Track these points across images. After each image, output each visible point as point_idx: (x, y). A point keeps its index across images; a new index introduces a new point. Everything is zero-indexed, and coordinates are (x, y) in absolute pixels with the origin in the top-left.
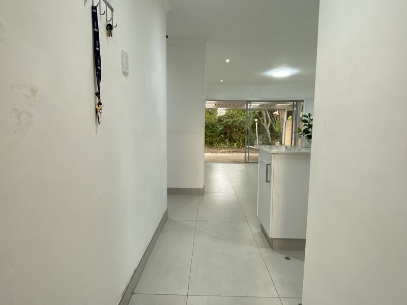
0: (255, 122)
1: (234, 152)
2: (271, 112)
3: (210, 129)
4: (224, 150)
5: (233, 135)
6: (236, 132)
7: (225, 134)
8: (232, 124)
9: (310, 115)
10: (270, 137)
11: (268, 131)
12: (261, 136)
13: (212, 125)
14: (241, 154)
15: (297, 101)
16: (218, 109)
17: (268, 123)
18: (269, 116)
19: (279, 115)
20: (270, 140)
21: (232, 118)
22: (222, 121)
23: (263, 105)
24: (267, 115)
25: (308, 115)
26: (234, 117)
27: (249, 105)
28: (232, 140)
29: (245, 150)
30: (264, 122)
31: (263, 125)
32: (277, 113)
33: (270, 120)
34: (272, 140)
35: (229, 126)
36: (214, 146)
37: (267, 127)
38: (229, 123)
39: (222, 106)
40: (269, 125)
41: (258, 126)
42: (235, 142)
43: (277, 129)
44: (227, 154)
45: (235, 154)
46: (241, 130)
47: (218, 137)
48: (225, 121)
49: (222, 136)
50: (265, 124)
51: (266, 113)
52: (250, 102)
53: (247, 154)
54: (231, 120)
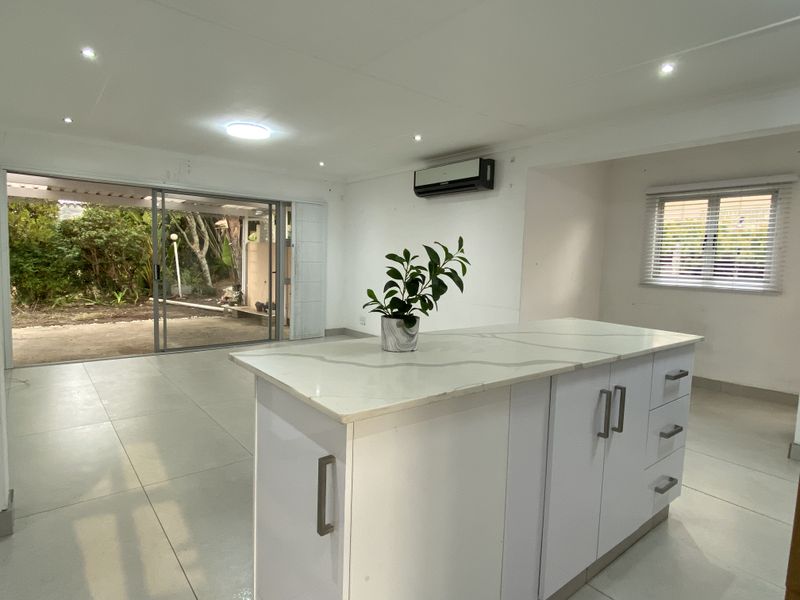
0: (172, 241)
1: (117, 318)
2: (211, 220)
3: (35, 256)
4: (85, 315)
5: (112, 272)
6: (121, 262)
7: (87, 267)
8: (107, 243)
9: (407, 253)
10: (208, 275)
11: (204, 262)
12: (187, 273)
13: (42, 245)
14: (138, 321)
15: (277, 203)
16: (61, 201)
17: (202, 243)
18: (203, 228)
19: (229, 229)
20: (210, 284)
21: (107, 229)
22: (75, 234)
23: (192, 203)
24: (198, 225)
25: (401, 255)
26: (112, 225)
27: (159, 199)
28: (108, 286)
29: (156, 310)
30: (192, 241)
31: (190, 248)
32: (223, 223)
33: (207, 237)
34: (213, 282)
35: (98, 248)
36: (51, 303)
37: (202, 255)
38: (99, 242)
39: (74, 195)
40: (206, 248)
41: (179, 249)
42: (119, 290)
43: (225, 260)
44: (95, 327)
45: (122, 324)
46: (133, 257)
47: (65, 275)
48: (86, 234)
49: (79, 272)
50: (195, 247)
51: (196, 220)
52: (163, 191)
53: (161, 321)
54: (102, 232)
